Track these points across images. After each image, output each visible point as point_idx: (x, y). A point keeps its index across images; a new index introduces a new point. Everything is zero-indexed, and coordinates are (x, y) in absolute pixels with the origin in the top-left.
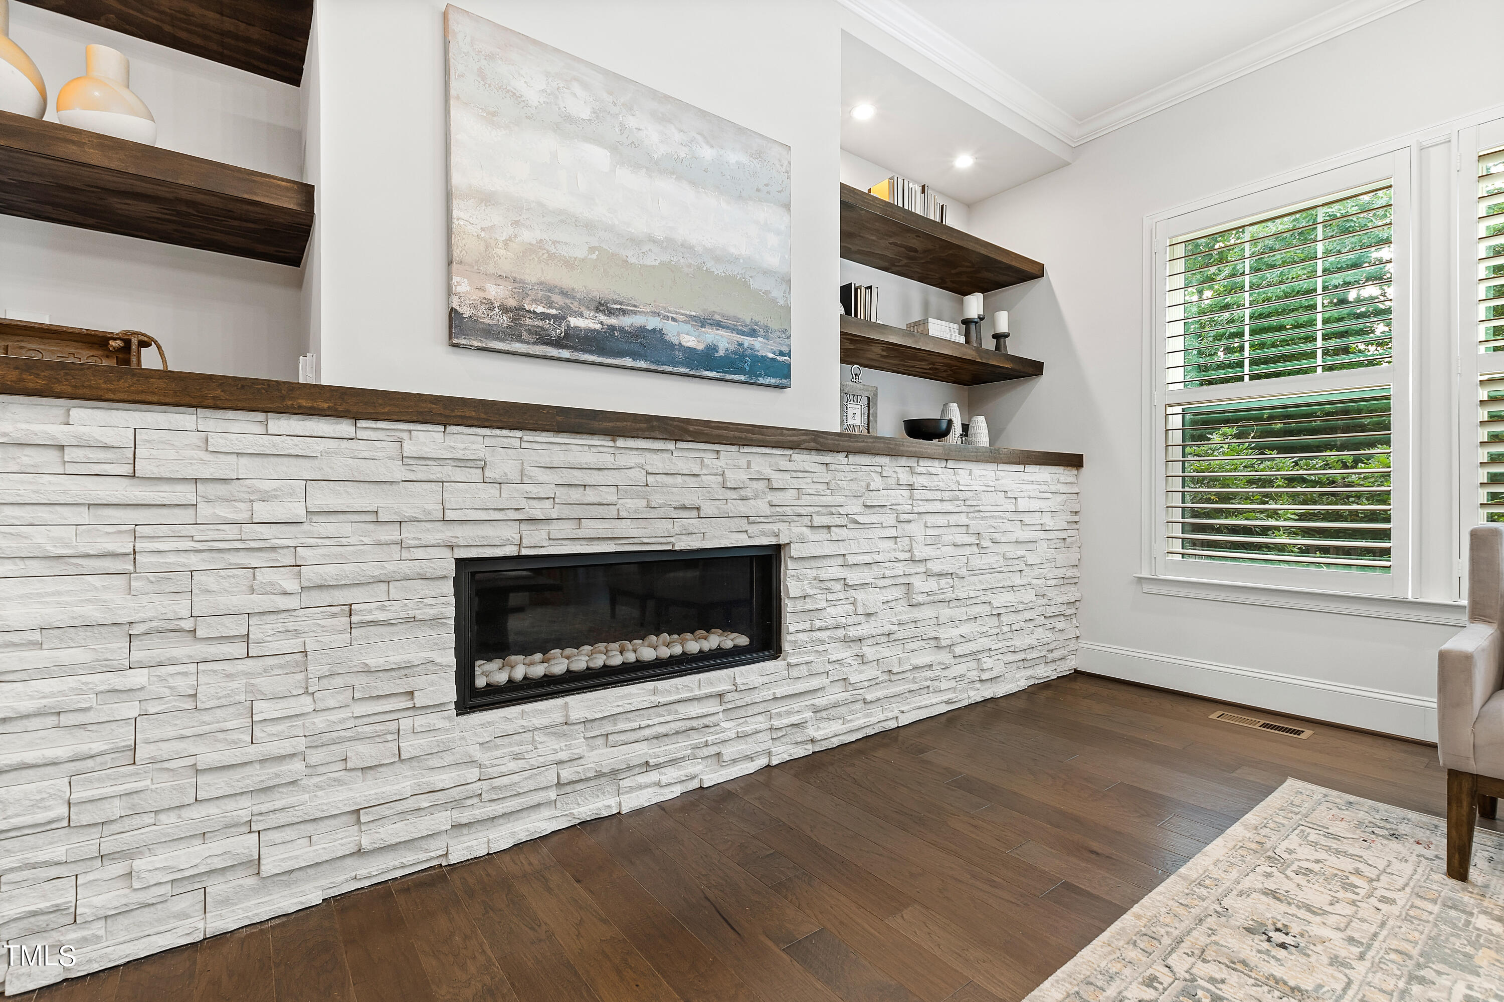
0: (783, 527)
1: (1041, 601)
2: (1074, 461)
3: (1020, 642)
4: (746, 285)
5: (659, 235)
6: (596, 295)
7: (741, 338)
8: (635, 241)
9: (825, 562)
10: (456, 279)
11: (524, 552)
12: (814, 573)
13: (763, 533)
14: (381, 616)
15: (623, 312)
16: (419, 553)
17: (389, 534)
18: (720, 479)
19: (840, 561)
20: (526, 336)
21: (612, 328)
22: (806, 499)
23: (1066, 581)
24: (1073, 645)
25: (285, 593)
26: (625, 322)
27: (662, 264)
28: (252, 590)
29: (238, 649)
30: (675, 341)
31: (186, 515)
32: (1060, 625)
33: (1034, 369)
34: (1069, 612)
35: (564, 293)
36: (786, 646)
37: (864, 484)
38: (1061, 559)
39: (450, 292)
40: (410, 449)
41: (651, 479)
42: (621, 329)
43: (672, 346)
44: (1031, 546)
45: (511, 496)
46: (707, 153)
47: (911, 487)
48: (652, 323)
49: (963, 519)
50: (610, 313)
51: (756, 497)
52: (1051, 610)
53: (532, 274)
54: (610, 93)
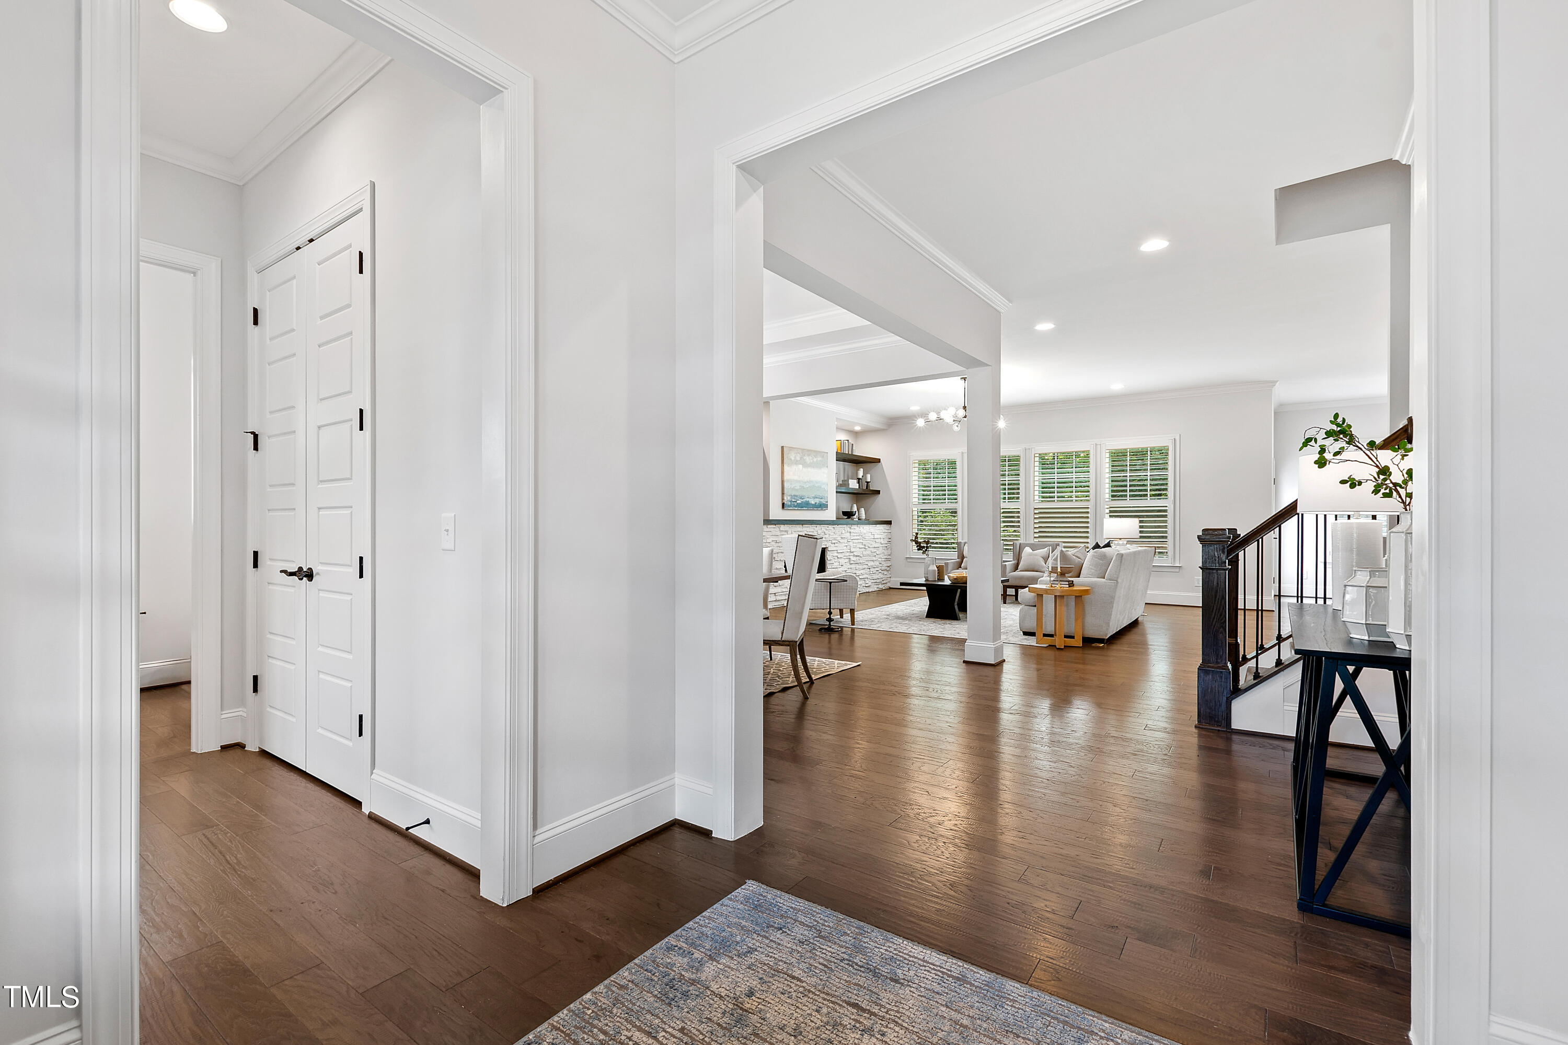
1: (880, 565)
2: (889, 523)
3: (875, 577)
4: (823, 490)
5: (808, 481)
7: (820, 500)
9: (834, 552)
12: (832, 554)
19: (837, 551)
22: (831, 537)
23: (887, 560)
24: (889, 579)
27: (809, 487)
32: (885, 573)
33: (878, 492)
34: (888, 569)
36: (827, 570)
37: (839, 532)
38: (886, 553)
39: (783, 499)
40: (781, 529)
43: (811, 504)
44: (877, 549)
46: (814, 460)
47: (850, 533)
48: (808, 500)
49: (861, 541)
50: (802, 500)
52: (883, 568)
54: (802, 453)
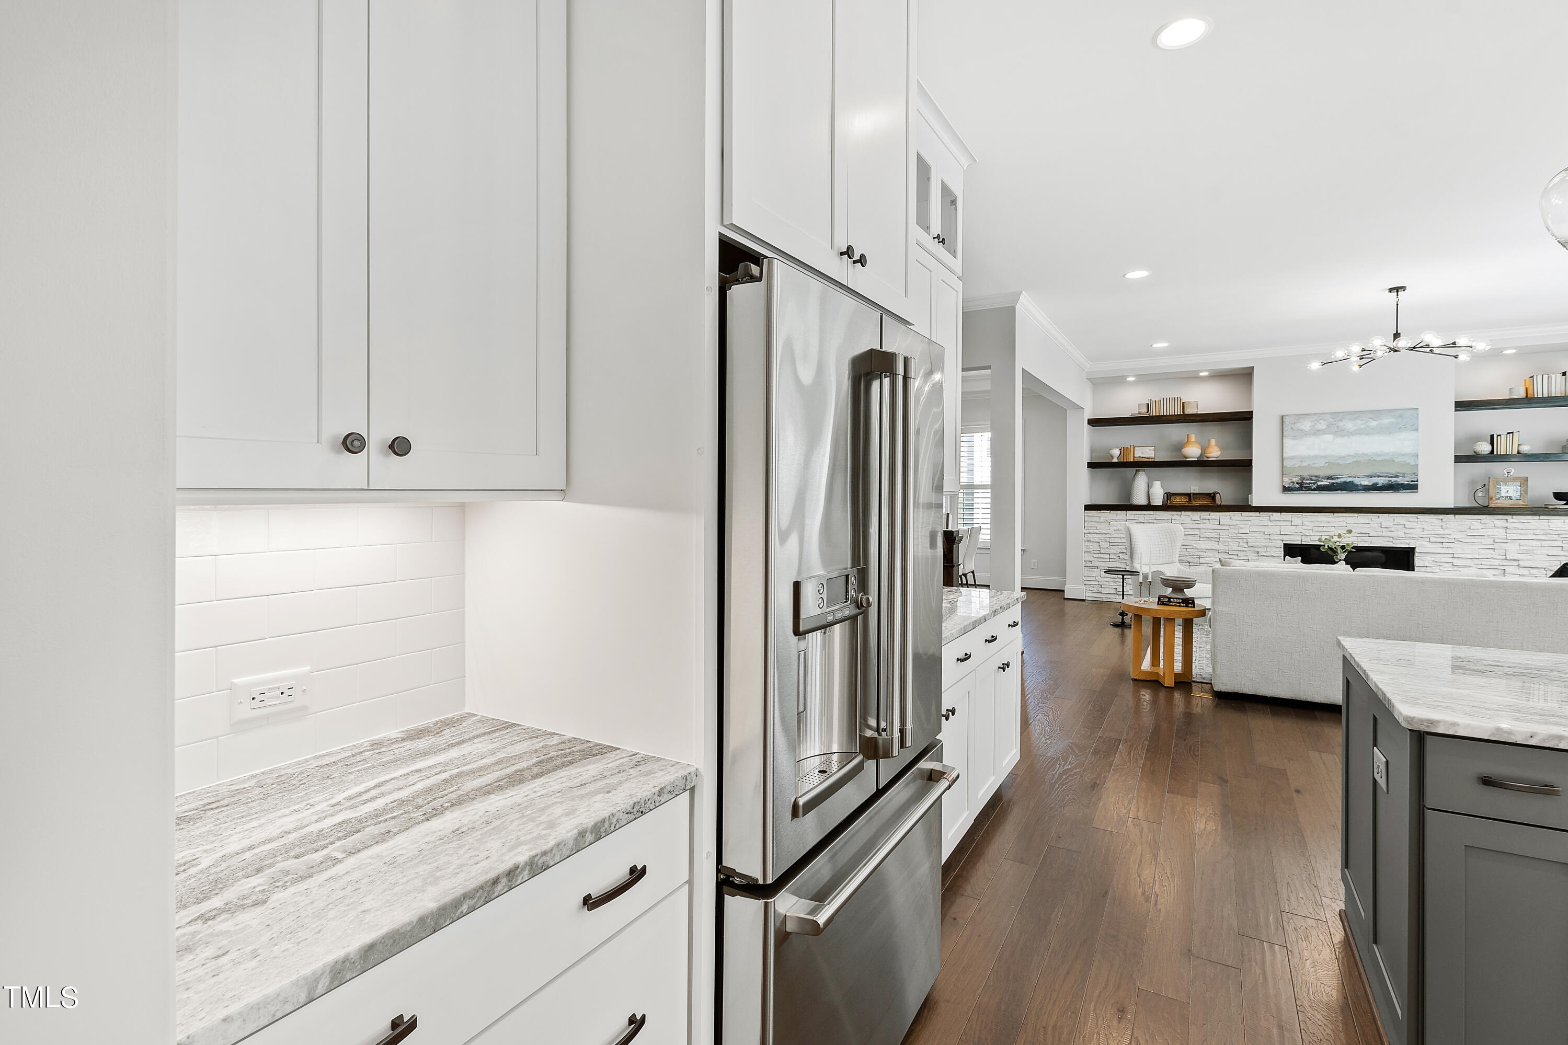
0: (1411, 541)
4: (1393, 461)
5: (1352, 454)
6: (1328, 475)
7: (1390, 479)
8: (1343, 457)
9: (1439, 555)
10: (1284, 478)
11: (1303, 543)
12: (1433, 559)
13: (1401, 543)
14: (1265, 554)
15: (1338, 478)
16: (1273, 541)
17: (1268, 537)
18: (1380, 525)
19: (1452, 556)
20: (1304, 489)
21: (1333, 483)
22: (1428, 533)
25: (1245, 547)
26: (1338, 481)
27: (1353, 462)
28: (1239, 546)
29: (1236, 557)
30: (1359, 483)
31: (1228, 531)
35: (1316, 476)
37: (1468, 527)
39: (1283, 482)
41: (1348, 525)
42: (1336, 483)
43: (1358, 485)
45: (1299, 529)
46: (1374, 424)
48: (1349, 480)
50: (1333, 479)
51: (1398, 531)
53: (1306, 474)
54: (1333, 419)
